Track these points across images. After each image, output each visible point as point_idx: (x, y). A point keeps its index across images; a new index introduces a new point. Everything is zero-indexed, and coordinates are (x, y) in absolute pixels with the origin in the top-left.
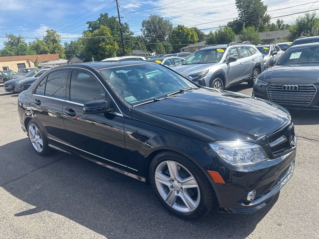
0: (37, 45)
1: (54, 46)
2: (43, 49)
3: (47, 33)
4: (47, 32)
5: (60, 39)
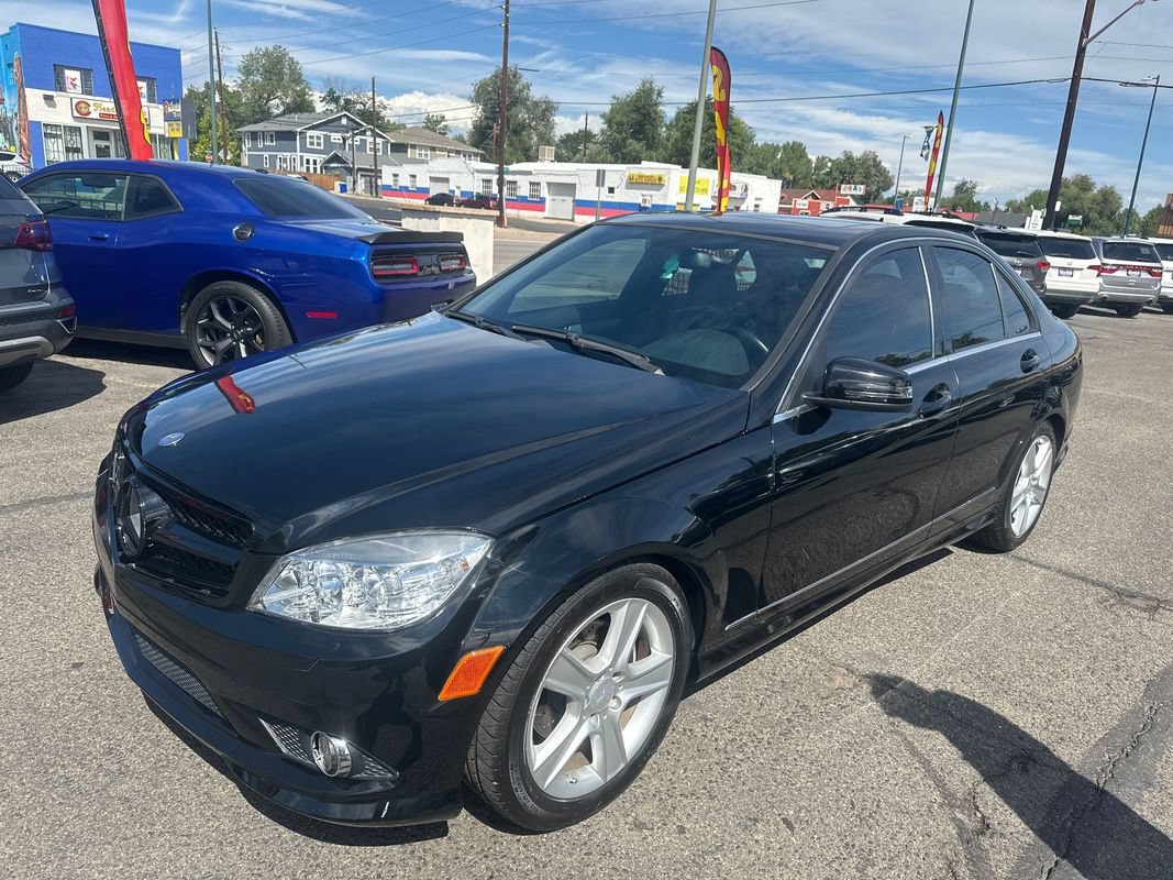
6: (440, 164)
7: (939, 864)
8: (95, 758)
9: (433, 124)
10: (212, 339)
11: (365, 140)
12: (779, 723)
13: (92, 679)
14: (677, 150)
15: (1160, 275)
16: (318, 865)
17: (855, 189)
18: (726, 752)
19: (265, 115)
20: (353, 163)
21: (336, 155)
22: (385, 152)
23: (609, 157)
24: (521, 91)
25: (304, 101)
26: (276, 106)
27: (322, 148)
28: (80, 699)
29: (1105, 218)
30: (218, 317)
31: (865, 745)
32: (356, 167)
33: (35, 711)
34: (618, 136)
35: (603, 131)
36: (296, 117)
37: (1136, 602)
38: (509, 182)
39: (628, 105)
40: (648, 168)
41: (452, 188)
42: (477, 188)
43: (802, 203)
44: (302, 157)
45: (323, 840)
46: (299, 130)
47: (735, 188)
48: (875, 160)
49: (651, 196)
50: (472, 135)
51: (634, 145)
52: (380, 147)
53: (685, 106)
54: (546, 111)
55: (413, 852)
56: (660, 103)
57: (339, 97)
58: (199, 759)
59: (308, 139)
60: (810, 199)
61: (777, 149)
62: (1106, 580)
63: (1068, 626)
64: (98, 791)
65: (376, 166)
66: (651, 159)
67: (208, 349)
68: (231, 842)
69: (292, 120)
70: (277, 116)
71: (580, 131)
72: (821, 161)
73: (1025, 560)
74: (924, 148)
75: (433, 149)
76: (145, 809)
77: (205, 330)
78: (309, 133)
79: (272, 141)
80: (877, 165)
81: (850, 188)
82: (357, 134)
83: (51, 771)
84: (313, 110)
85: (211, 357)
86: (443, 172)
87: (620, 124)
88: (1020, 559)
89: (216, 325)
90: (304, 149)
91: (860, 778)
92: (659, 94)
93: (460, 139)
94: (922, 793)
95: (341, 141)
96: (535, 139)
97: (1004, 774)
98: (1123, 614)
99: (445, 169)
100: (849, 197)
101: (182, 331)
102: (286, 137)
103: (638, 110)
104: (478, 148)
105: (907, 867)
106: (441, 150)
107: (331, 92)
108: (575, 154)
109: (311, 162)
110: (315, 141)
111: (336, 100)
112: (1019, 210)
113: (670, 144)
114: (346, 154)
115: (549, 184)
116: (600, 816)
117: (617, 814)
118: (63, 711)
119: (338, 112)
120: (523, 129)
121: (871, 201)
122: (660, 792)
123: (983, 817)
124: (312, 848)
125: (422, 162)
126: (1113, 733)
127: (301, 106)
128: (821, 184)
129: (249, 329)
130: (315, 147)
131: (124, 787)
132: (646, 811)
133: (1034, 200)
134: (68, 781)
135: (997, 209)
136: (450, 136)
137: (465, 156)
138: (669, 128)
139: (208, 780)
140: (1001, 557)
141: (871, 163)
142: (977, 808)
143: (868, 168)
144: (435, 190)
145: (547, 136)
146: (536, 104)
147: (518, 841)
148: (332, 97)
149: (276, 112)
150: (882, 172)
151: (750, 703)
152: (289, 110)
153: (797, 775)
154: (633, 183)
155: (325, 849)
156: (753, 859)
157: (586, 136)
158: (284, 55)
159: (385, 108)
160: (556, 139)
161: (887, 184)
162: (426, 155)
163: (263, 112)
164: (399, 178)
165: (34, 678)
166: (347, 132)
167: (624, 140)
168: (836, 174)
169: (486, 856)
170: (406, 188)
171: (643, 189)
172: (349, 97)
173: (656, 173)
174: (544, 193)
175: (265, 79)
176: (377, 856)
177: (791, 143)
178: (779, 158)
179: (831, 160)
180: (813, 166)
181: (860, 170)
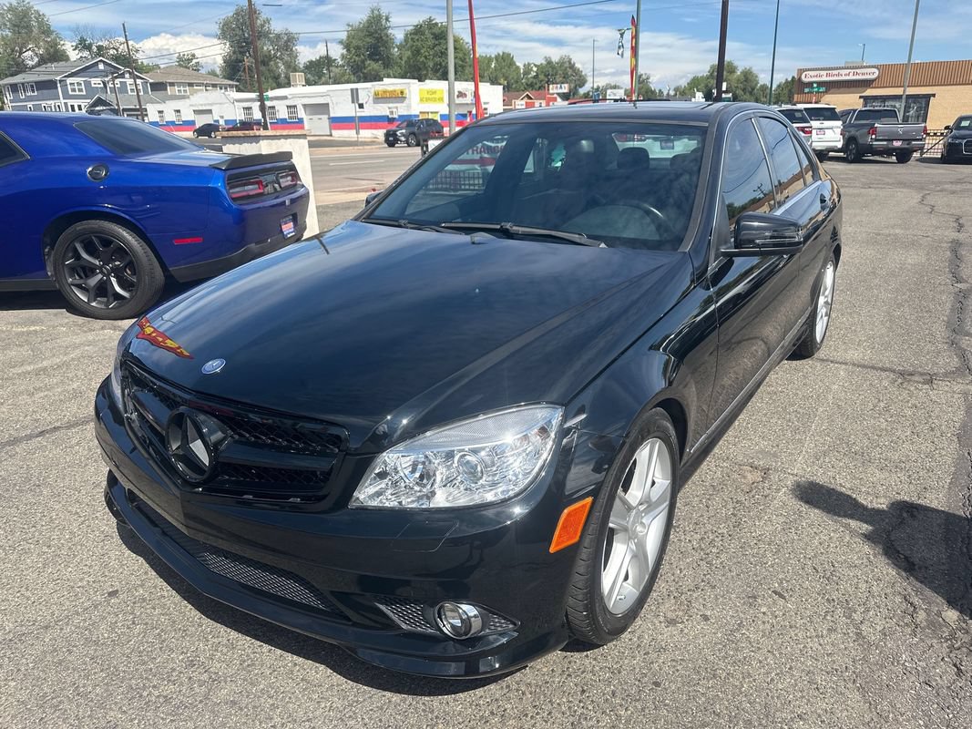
6: (202, 98)
7: (898, 599)
8: (181, 673)
9: (185, 62)
10: (81, 278)
11: (125, 82)
12: (727, 518)
13: (134, 603)
14: (410, 66)
15: (811, 132)
16: (437, 717)
17: (561, 87)
18: (702, 549)
19: (21, 68)
20: (118, 105)
21: (99, 99)
22: (146, 92)
23: (352, 78)
24: (263, 26)
25: (57, 51)
26: (29, 57)
27: (84, 93)
28: (134, 623)
29: (748, 94)
30: (85, 256)
31: (798, 521)
32: (121, 108)
33: (96, 643)
34: (357, 58)
35: (343, 57)
36: (53, 66)
37: (916, 378)
38: (270, 107)
39: (361, 30)
40: (390, 84)
41: (215, 119)
42: (239, 116)
43: (520, 104)
44: (66, 104)
45: (429, 695)
46: (58, 78)
47: (465, 95)
48: (570, 63)
49: (397, 108)
50: (223, 69)
51: (373, 66)
52: (140, 87)
53: (412, 28)
54: (287, 43)
55: (508, 687)
56: (389, 27)
57: (90, 45)
58: (279, 652)
59: (69, 87)
60: (526, 100)
61: (490, 60)
62: (888, 365)
63: (882, 404)
64: (201, 701)
65: (140, 105)
66: (389, 76)
67: (79, 287)
68: (350, 716)
69: (49, 69)
70: (33, 67)
71: (320, 57)
72: (528, 68)
73: (827, 360)
74: (619, 47)
75: (191, 85)
76: (255, 707)
77: (73, 270)
78: (69, 81)
79: (33, 91)
80: (572, 66)
81: (556, 87)
82: (116, 77)
83: (145, 694)
84: (67, 59)
85: (83, 294)
86: (205, 105)
87: (358, 48)
88: (823, 360)
89: (82, 263)
90: (67, 96)
91: (809, 547)
92: (387, 19)
93: (213, 73)
94: (857, 549)
95: (102, 85)
96: (283, 67)
97: (901, 522)
98: (912, 389)
99: (206, 102)
100: (555, 95)
101: (49, 274)
102: (47, 86)
103: (371, 35)
104: (232, 80)
105: (878, 607)
106: (198, 85)
107: (82, 41)
108: (320, 78)
109: (76, 108)
110: (76, 87)
111: (88, 48)
112: (684, 94)
113: (403, 62)
114: (110, 97)
115: (305, 106)
116: (638, 622)
117: (649, 617)
118: (124, 638)
119: (93, 58)
120: (270, 59)
121: (571, 97)
122: (672, 592)
123: (906, 558)
124: (424, 704)
125: (183, 97)
126: (955, 477)
127: (55, 55)
128: (531, 86)
129: (117, 263)
130: (77, 93)
131: (224, 692)
132: (668, 608)
133: (695, 83)
134: (167, 700)
135: (668, 94)
136: (203, 71)
137: (221, 88)
138: (400, 47)
139: (298, 668)
140: (808, 362)
141: (567, 65)
142: (898, 552)
143: (566, 69)
144: (201, 121)
145: (293, 65)
146: (278, 36)
147: (587, 656)
148: (83, 45)
149: (31, 63)
150: (577, 72)
151: (700, 508)
152: (43, 61)
153: (764, 556)
154: (379, 98)
155: (436, 702)
156: (769, 627)
157: (327, 61)
158: (30, 8)
159: (137, 51)
160: (301, 66)
161: (582, 82)
162: (185, 91)
163: (18, 64)
164: (165, 114)
165: (78, 614)
166: (107, 76)
167: (363, 62)
168: (541, 77)
169: (569, 675)
170: (173, 123)
171: (389, 103)
172: (100, 43)
173: (398, 88)
174: (301, 113)
175: (14, 32)
176: (481, 697)
177: (501, 54)
178: (493, 66)
179: (536, 66)
180: (522, 71)
181: (560, 72)
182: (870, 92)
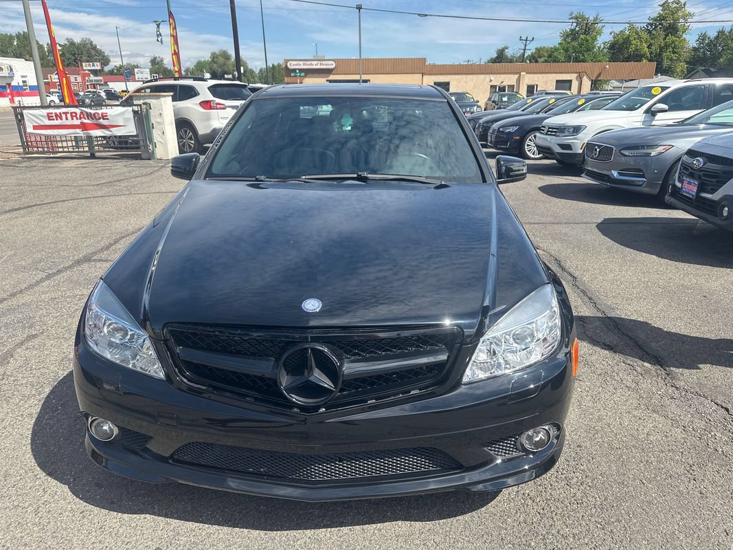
0: (626, 39)
1: (666, 43)
2: (637, 50)
3: (661, 8)
4: (661, 6)
5: (688, 24)
17: (94, 65)
48: (92, 45)
61: (11, 38)
74: (158, 36)
80: (94, 48)
81: (89, 65)
100: (88, 72)
133: (200, 67)
141: (89, 46)
143: (89, 50)
150: (99, 52)
161: (106, 61)
168: (69, 55)
177: (22, 33)
178: (15, 43)
179: (60, 45)
180: (46, 49)
181: (85, 53)
182: (332, 77)
